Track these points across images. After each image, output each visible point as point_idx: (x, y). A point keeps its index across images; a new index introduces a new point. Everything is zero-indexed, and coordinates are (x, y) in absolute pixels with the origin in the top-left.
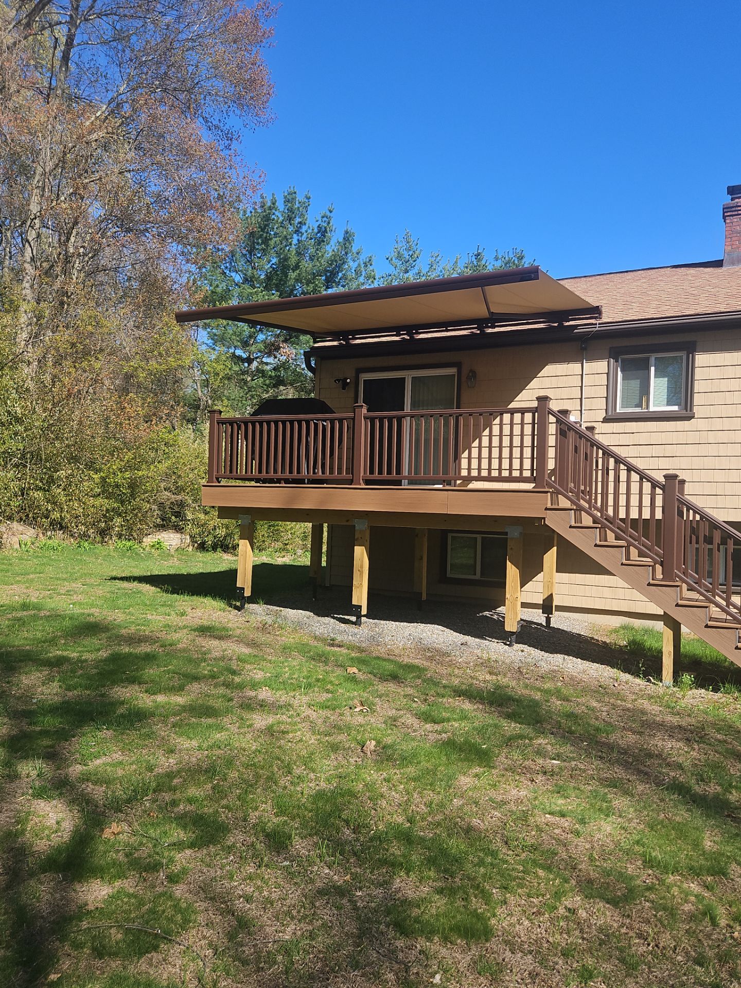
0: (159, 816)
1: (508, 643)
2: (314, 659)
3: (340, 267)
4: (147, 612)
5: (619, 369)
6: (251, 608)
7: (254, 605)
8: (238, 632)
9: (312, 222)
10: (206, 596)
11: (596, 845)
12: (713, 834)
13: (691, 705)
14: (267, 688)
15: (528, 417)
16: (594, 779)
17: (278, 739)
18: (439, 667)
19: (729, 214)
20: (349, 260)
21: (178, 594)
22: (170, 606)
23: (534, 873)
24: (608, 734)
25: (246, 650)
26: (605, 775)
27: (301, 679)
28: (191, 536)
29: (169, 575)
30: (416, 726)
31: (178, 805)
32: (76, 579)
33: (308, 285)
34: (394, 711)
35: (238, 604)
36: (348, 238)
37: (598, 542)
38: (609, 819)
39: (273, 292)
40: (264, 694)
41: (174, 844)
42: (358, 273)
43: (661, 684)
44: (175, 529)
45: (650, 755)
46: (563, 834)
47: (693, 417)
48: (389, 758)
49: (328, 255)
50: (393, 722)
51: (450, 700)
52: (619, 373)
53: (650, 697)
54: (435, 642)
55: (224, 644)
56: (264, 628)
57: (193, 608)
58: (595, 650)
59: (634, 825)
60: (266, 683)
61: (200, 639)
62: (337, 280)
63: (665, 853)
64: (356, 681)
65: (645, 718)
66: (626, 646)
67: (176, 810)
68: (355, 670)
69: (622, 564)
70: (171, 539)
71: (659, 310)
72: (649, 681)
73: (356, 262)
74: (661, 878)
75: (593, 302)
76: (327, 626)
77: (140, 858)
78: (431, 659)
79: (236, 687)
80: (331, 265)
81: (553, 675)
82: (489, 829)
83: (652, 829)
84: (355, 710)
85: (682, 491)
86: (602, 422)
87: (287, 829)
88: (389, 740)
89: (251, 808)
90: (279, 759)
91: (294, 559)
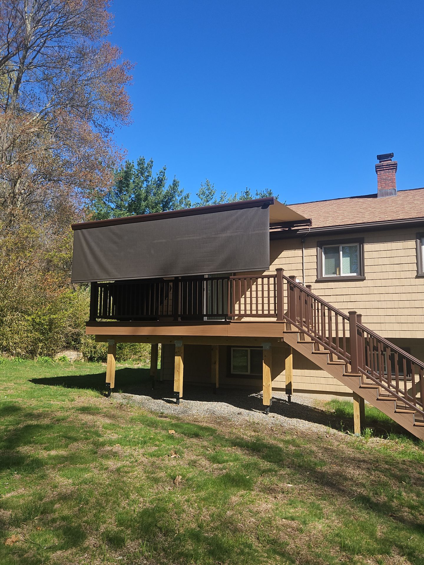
0: (43, 529)
1: (265, 412)
2: (149, 426)
3: (170, 200)
4: (51, 400)
5: (323, 253)
6: (114, 395)
7: (116, 393)
8: (105, 410)
9: (154, 175)
10: (88, 388)
11: (312, 538)
12: (382, 527)
13: (371, 447)
14: (119, 445)
15: (272, 280)
16: (313, 496)
17: (123, 477)
18: (224, 428)
19: (379, 170)
20: (176, 196)
21: (71, 388)
22: (65, 395)
23: (274, 558)
24: (321, 466)
25: (108, 421)
26: (319, 493)
27: (140, 438)
28: (83, 353)
29: (68, 377)
30: (208, 466)
31: (56, 522)
32: (11, 381)
33: (152, 209)
34: (195, 456)
35: (107, 393)
36: (175, 184)
37: (314, 351)
38: (321, 521)
39: (133, 213)
40: (117, 448)
41: (50, 548)
42: (181, 202)
43: (354, 435)
44: (74, 349)
45: (346, 479)
46: (293, 531)
47: (365, 279)
48: (190, 487)
49: (164, 193)
50: (193, 464)
51: (229, 449)
52: (323, 255)
53: (348, 443)
54: (222, 413)
55: (95, 418)
56: (121, 407)
57: (79, 397)
58: (316, 415)
59: (336, 524)
60: (119, 442)
61: (81, 415)
62: (169, 207)
63: (353, 542)
64: (173, 439)
65: (344, 456)
66: (335, 413)
67: (54, 525)
68: (173, 432)
69: (328, 364)
70: (71, 355)
71: (343, 221)
72: (347, 433)
73: (180, 197)
74: (351, 557)
75: (307, 217)
76: (159, 404)
77: (28, 558)
78: (220, 424)
79: (100, 445)
80: (165, 198)
81: (291, 431)
82: (248, 530)
83: (346, 526)
84: (171, 457)
85: (360, 321)
86: (315, 283)
87: (123, 535)
88: (190, 475)
89: (102, 522)
90: (122, 489)
91: (144, 365)
